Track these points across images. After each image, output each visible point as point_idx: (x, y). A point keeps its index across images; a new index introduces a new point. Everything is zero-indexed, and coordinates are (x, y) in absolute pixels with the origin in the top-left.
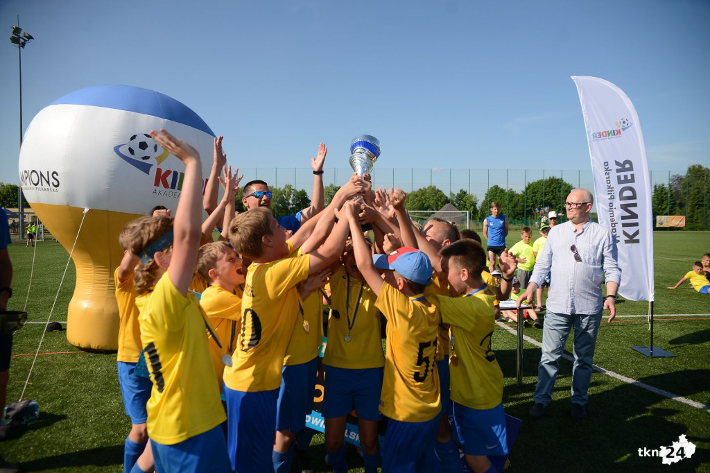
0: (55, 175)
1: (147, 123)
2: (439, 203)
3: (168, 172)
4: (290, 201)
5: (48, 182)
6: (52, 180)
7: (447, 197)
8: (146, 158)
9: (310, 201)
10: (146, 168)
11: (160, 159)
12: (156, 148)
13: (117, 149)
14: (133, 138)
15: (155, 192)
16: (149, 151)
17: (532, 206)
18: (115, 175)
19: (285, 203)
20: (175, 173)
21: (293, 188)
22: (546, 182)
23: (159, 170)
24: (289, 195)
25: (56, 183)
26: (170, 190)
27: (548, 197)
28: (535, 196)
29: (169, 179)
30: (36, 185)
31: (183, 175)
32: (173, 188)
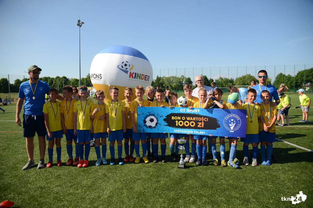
0: (100, 75)
1: (127, 58)
3: (133, 73)
4: (184, 83)
6: (99, 77)
8: (126, 69)
9: (192, 82)
10: (127, 72)
11: (131, 69)
12: (129, 65)
13: (118, 66)
14: (123, 63)
15: (129, 80)
16: (127, 67)
17: (301, 82)
18: (118, 75)
19: (181, 83)
20: (136, 73)
21: (184, 77)
23: (131, 73)
24: (183, 80)
27: (309, 78)
28: (302, 78)
29: (134, 75)
30: (95, 78)
31: (138, 74)
32: (135, 78)
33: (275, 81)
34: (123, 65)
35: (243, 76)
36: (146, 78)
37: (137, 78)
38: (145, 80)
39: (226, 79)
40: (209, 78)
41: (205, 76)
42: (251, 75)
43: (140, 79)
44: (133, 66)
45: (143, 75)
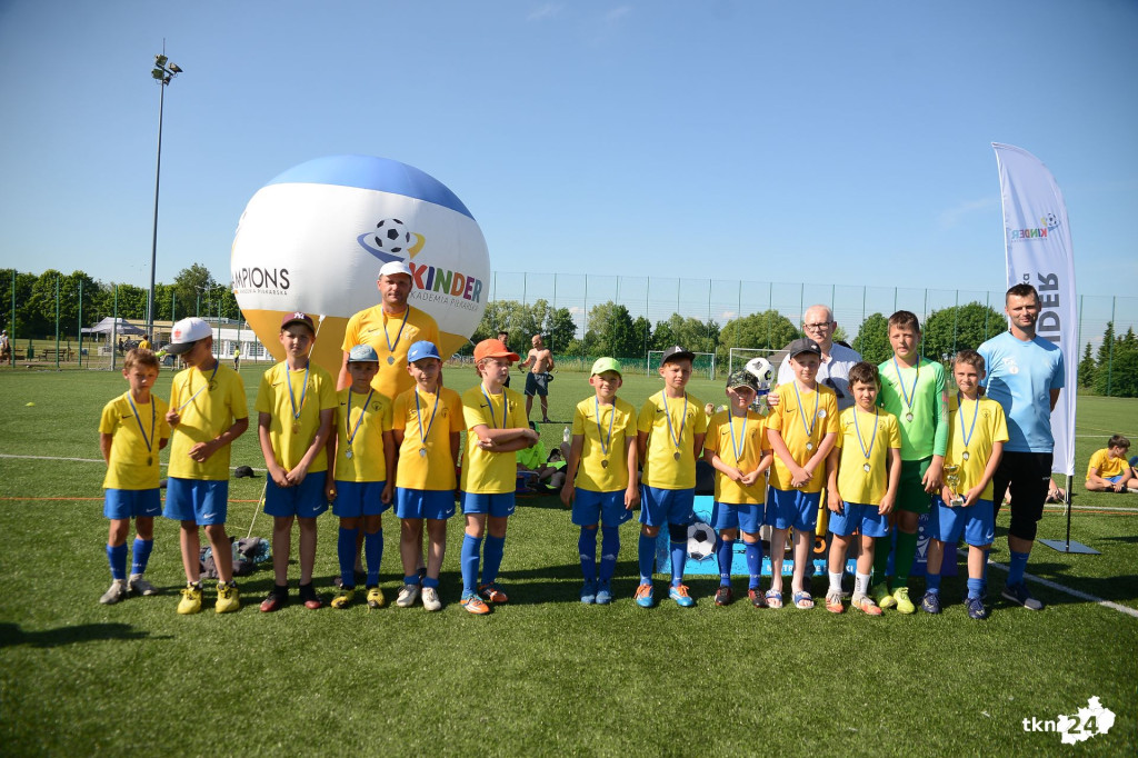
0: (284, 274)
1: (398, 205)
2: (783, 338)
3: (423, 268)
5: (275, 283)
6: (280, 280)
7: (795, 330)
8: (396, 249)
11: (413, 252)
12: (408, 236)
13: (361, 239)
14: (380, 224)
16: (399, 241)
17: (936, 349)
20: (432, 269)
21: (549, 305)
22: (963, 310)
23: (412, 266)
24: (543, 316)
25: (285, 284)
26: (424, 291)
27: (964, 335)
28: (943, 333)
29: (425, 277)
30: (259, 286)
31: (440, 271)
32: (429, 288)
33: (857, 339)
34: (383, 233)
35: (753, 315)
36: (469, 288)
37: (437, 289)
38: (467, 296)
39: (695, 322)
40: (634, 316)
41: (623, 308)
42: (780, 314)
43: (446, 292)
44: (421, 240)
45: (458, 276)
